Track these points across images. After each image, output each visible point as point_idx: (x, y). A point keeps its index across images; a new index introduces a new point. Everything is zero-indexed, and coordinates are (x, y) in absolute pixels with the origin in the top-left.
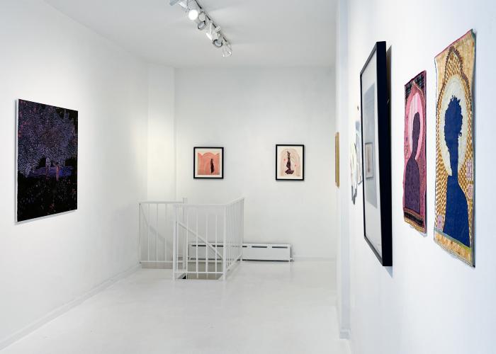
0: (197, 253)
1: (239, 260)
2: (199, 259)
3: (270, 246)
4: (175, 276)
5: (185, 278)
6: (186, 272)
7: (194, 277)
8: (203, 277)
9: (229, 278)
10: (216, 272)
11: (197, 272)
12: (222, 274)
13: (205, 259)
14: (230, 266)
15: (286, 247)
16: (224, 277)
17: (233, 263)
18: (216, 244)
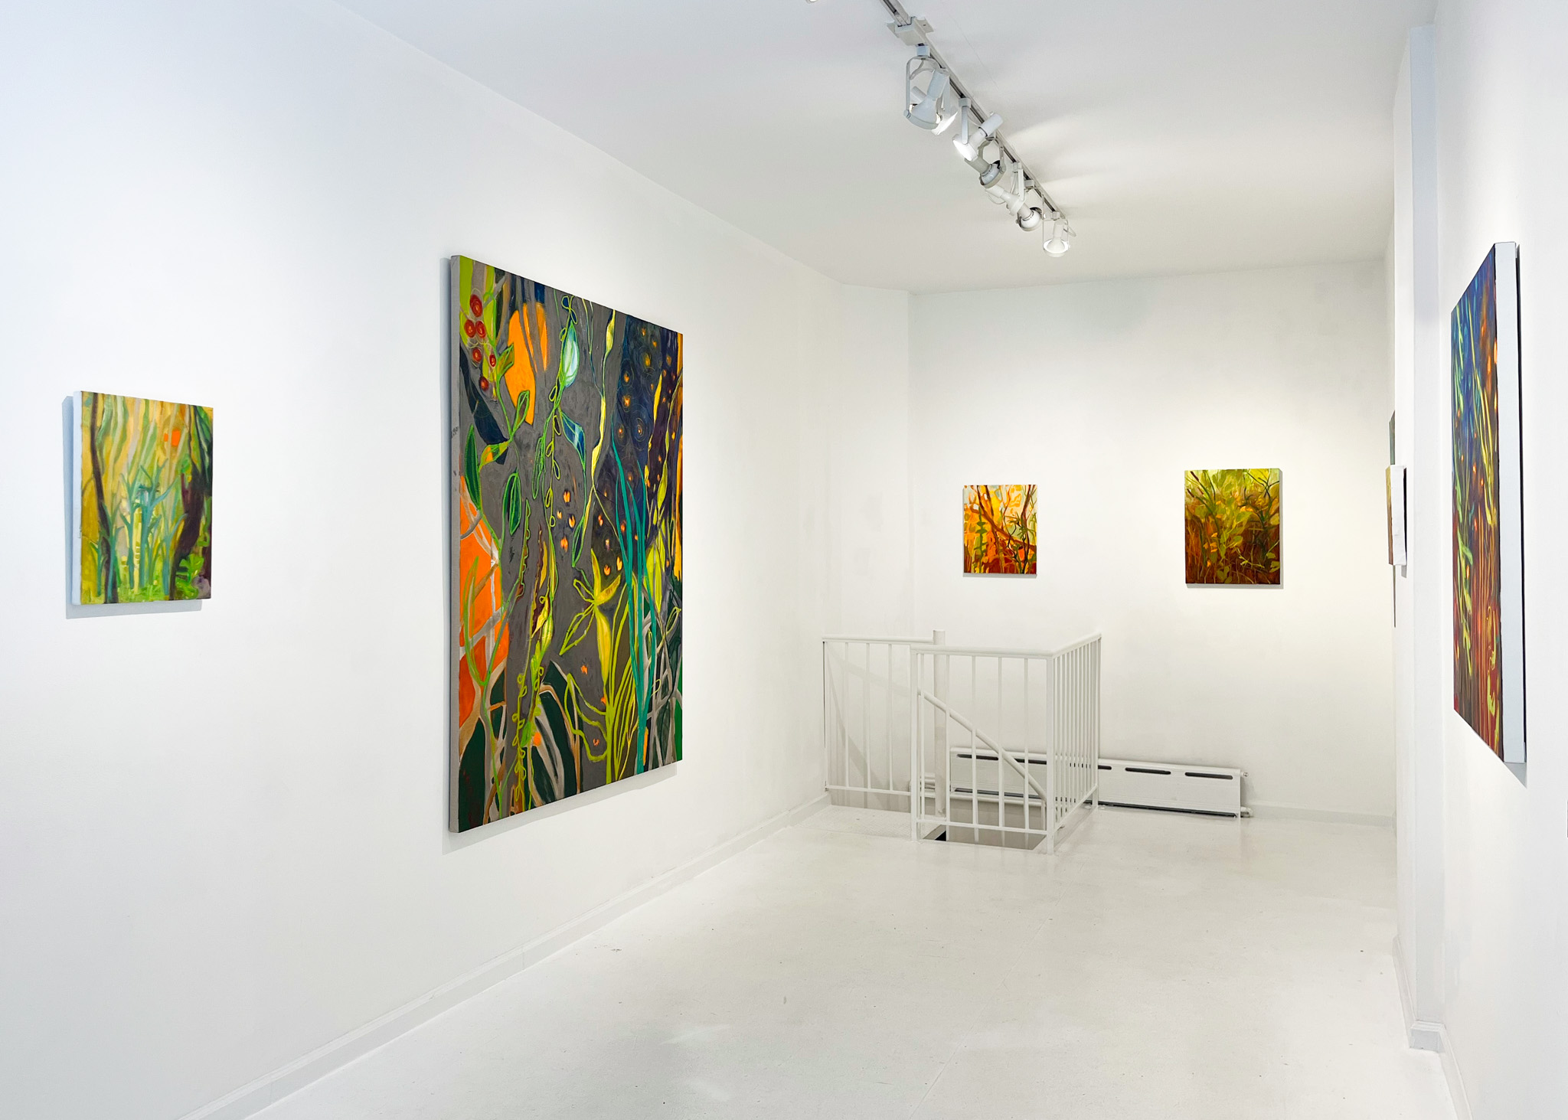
0: (975, 776)
1: (1089, 802)
2: (980, 792)
3: (1178, 771)
4: (918, 831)
5: (942, 838)
6: (946, 822)
7: (967, 837)
8: (991, 839)
9: (1064, 847)
10: (1027, 830)
11: (975, 825)
12: (1045, 836)
13: (997, 794)
14: (1066, 816)
15: (1230, 778)
16: (1048, 844)
17: (1074, 809)
18: (1027, 757)
